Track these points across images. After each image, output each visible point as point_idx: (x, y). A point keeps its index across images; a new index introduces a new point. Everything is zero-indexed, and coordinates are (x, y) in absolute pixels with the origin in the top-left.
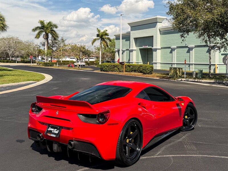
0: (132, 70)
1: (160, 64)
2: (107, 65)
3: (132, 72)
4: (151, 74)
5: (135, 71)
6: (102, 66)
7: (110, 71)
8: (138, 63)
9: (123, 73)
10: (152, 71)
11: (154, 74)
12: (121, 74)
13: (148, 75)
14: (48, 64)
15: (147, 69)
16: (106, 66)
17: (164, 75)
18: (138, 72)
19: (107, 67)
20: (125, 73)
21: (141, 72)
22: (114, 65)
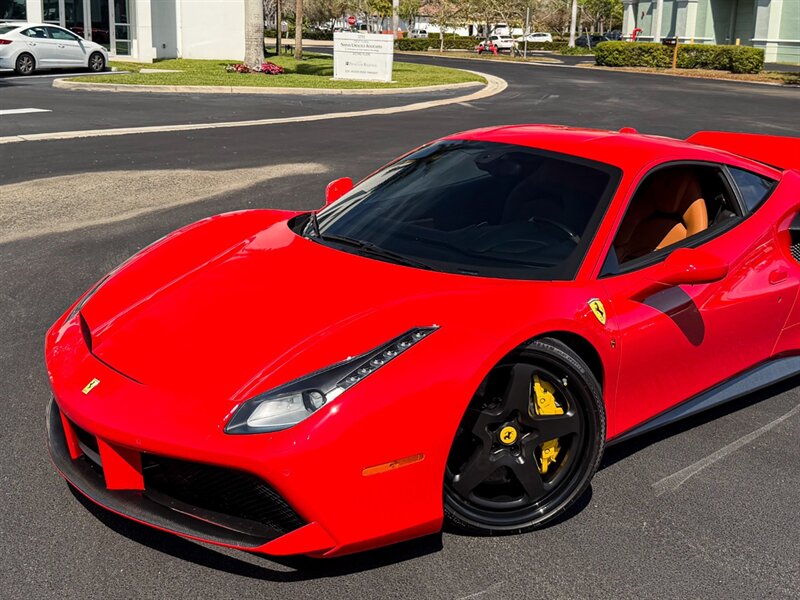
0: (697, 63)
1: (776, 45)
2: (620, 49)
3: (694, 67)
4: (757, 73)
5: (704, 65)
6: (602, 51)
7: (628, 65)
8: (702, 41)
9: (670, 70)
10: (758, 64)
11: (763, 74)
12: (665, 72)
13: (748, 75)
14: (413, 43)
15: (747, 59)
16: (617, 50)
17: (793, 78)
18: (716, 68)
19: (620, 52)
20: (674, 71)
21: (724, 68)
22: (640, 49)
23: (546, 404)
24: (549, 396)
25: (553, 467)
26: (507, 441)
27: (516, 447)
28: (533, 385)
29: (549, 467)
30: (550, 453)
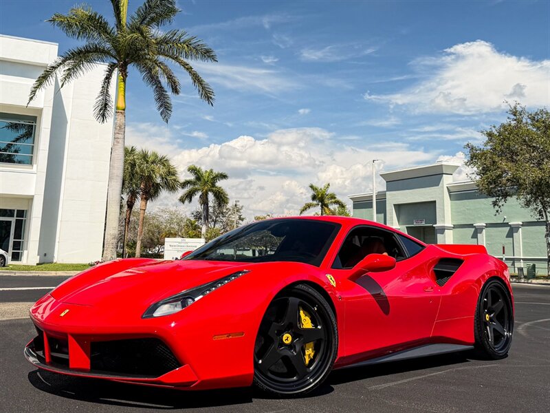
23: (307, 323)
24: (308, 319)
25: (311, 362)
26: (287, 342)
27: (291, 346)
28: (299, 312)
29: (309, 361)
30: (309, 352)
